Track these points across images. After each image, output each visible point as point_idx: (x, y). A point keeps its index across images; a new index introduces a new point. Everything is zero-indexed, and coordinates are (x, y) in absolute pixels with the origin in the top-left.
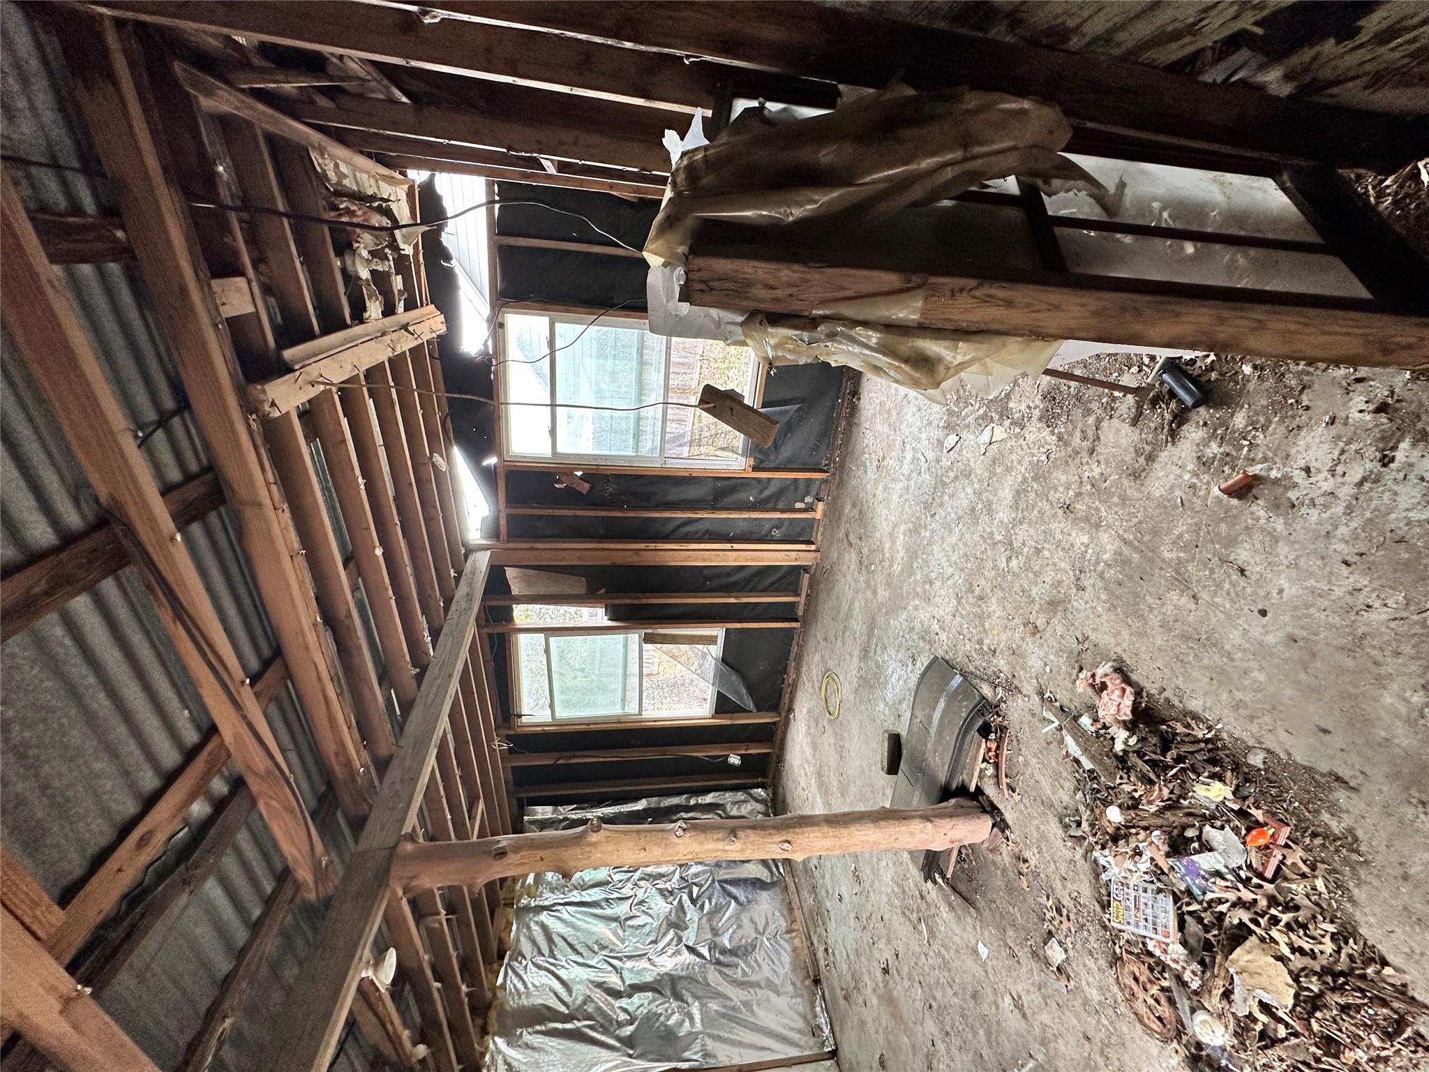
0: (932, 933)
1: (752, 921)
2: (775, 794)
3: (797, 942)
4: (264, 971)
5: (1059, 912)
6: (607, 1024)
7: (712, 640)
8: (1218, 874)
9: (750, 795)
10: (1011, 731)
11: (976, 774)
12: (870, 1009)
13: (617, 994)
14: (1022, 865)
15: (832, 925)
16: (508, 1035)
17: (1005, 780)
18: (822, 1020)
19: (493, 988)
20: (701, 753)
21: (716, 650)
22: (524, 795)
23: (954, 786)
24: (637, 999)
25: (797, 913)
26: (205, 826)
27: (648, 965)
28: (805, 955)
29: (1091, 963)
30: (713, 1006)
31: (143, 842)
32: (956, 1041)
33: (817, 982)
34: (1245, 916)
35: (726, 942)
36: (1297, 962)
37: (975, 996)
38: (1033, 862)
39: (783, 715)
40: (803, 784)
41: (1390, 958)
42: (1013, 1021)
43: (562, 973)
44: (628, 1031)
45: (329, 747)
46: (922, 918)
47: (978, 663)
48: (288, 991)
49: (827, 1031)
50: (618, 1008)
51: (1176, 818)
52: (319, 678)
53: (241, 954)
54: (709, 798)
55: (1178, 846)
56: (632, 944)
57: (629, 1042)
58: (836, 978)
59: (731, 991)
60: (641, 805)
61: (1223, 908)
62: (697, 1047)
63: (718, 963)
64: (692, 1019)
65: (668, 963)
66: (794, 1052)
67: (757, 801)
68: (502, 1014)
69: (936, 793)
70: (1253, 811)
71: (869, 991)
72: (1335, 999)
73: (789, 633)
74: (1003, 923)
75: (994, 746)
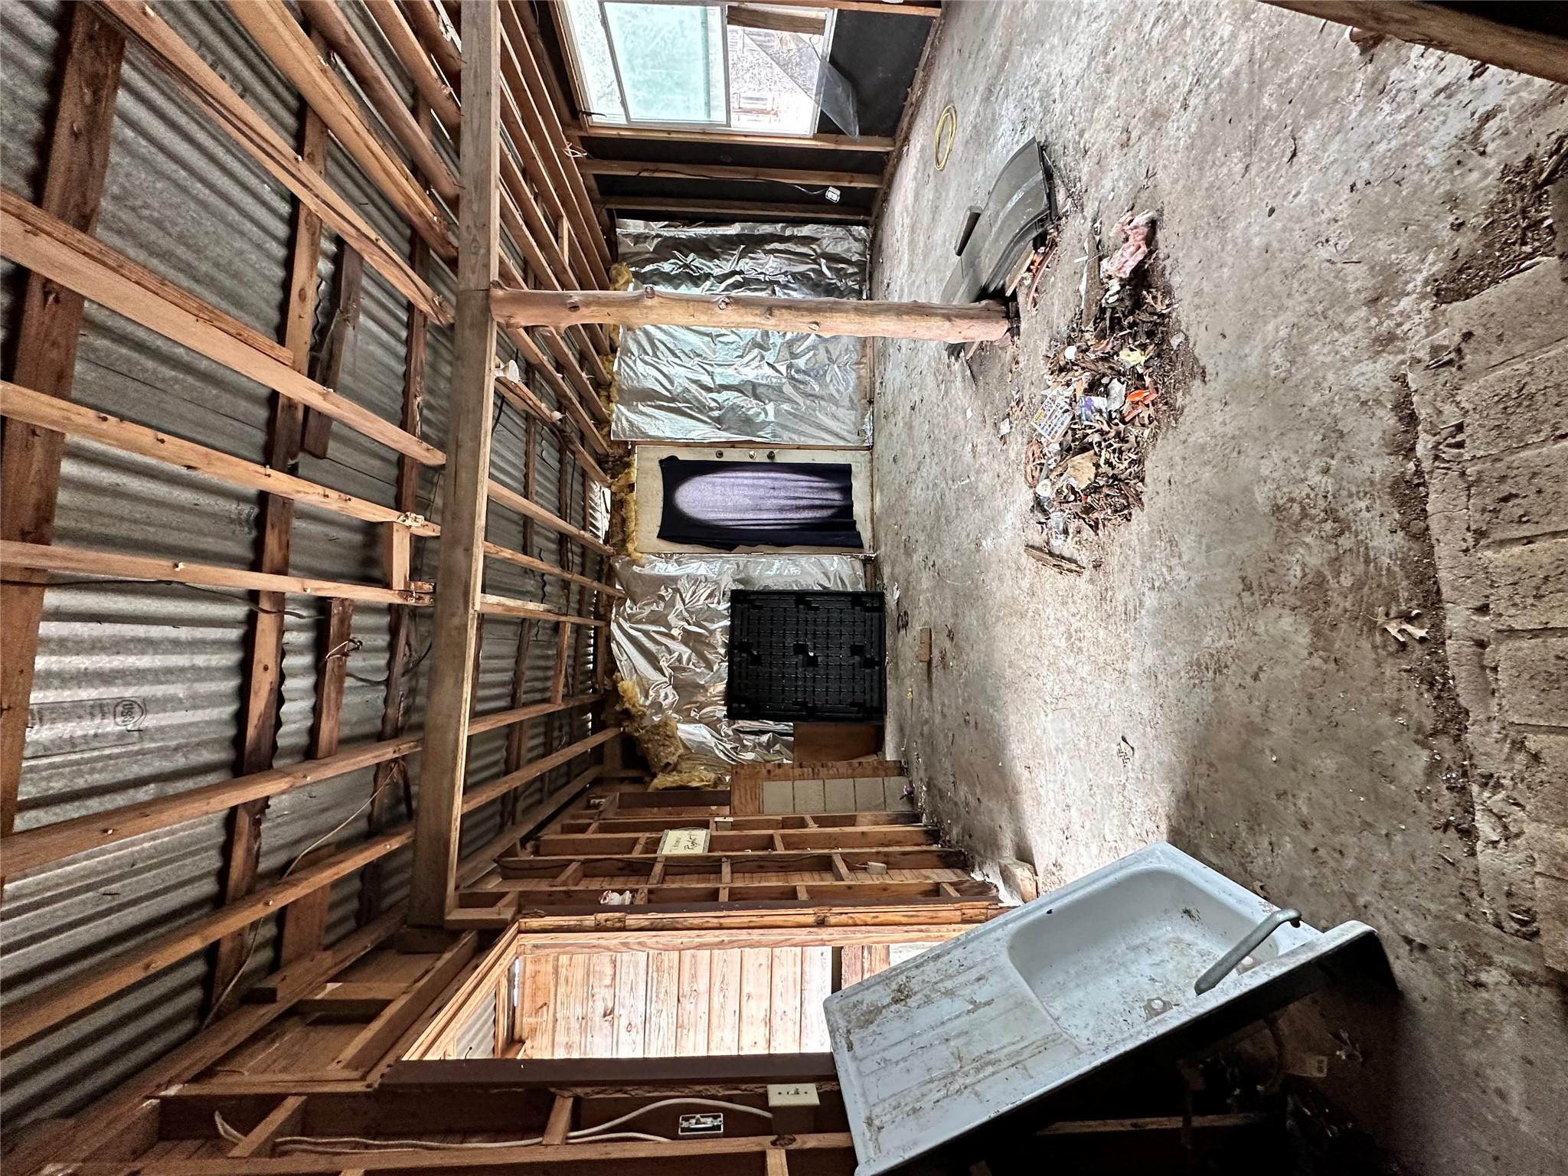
0: (946, 392)
1: (828, 351)
2: (875, 235)
3: (863, 372)
4: (427, 369)
5: (1018, 404)
6: (702, 408)
7: (816, 27)
8: (1100, 411)
9: (849, 231)
10: (1058, 250)
11: (1016, 281)
12: (897, 427)
13: (709, 390)
14: (1014, 366)
15: (890, 366)
16: (628, 404)
17: (1033, 294)
18: (868, 427)
19: (611, 373)
20: (796, 180)
21: (823, 43)
22: (613, 207)
23: (992, 288)
24: (725, 394)
25: (869, 350)
26: (335, 279)
27: (734, 373)
28: (866, 382)
29: (1019, 439)
30: (786, 406)
31: (302, 296)
32: (936, 460)
33: (871, 402)
34: (1096, 438)
35: (801, 363)
36: (1104, 468)
37: (955, 438)
38: (1021, 365)
39: (899, 144)
40: (898, 234)
41: (1147, 480)
42: (968, 457)
43: (664, 369)
44: (716, 413)
45: (399, 200)
46: (944, 382)
47: (1069, 159)
48: (449, 380)
49: (869, 434)
50: (706, 398)
51: (1102, 367)
52: (357, 133)
53: (407, 360)
54: (806, 230)
55: (1093, 388)
56: (721, 355)
57: (718, 420)
58: (883, 403)
59: (800, 399)
60: (734, 230)
61: (1089, 431)
62: (769, 430)
63: (793, 378)
64: (766, 414)
65: (750, 374)
66: (842, 443)
67: (856, 239)
68: (620, 391)
69: (976, 291)
70: (1146, 378)
71: (899, 418)
72: (1106, 490)
73: (926, 22)
74: (988, 400)
75: (1038, 259)
